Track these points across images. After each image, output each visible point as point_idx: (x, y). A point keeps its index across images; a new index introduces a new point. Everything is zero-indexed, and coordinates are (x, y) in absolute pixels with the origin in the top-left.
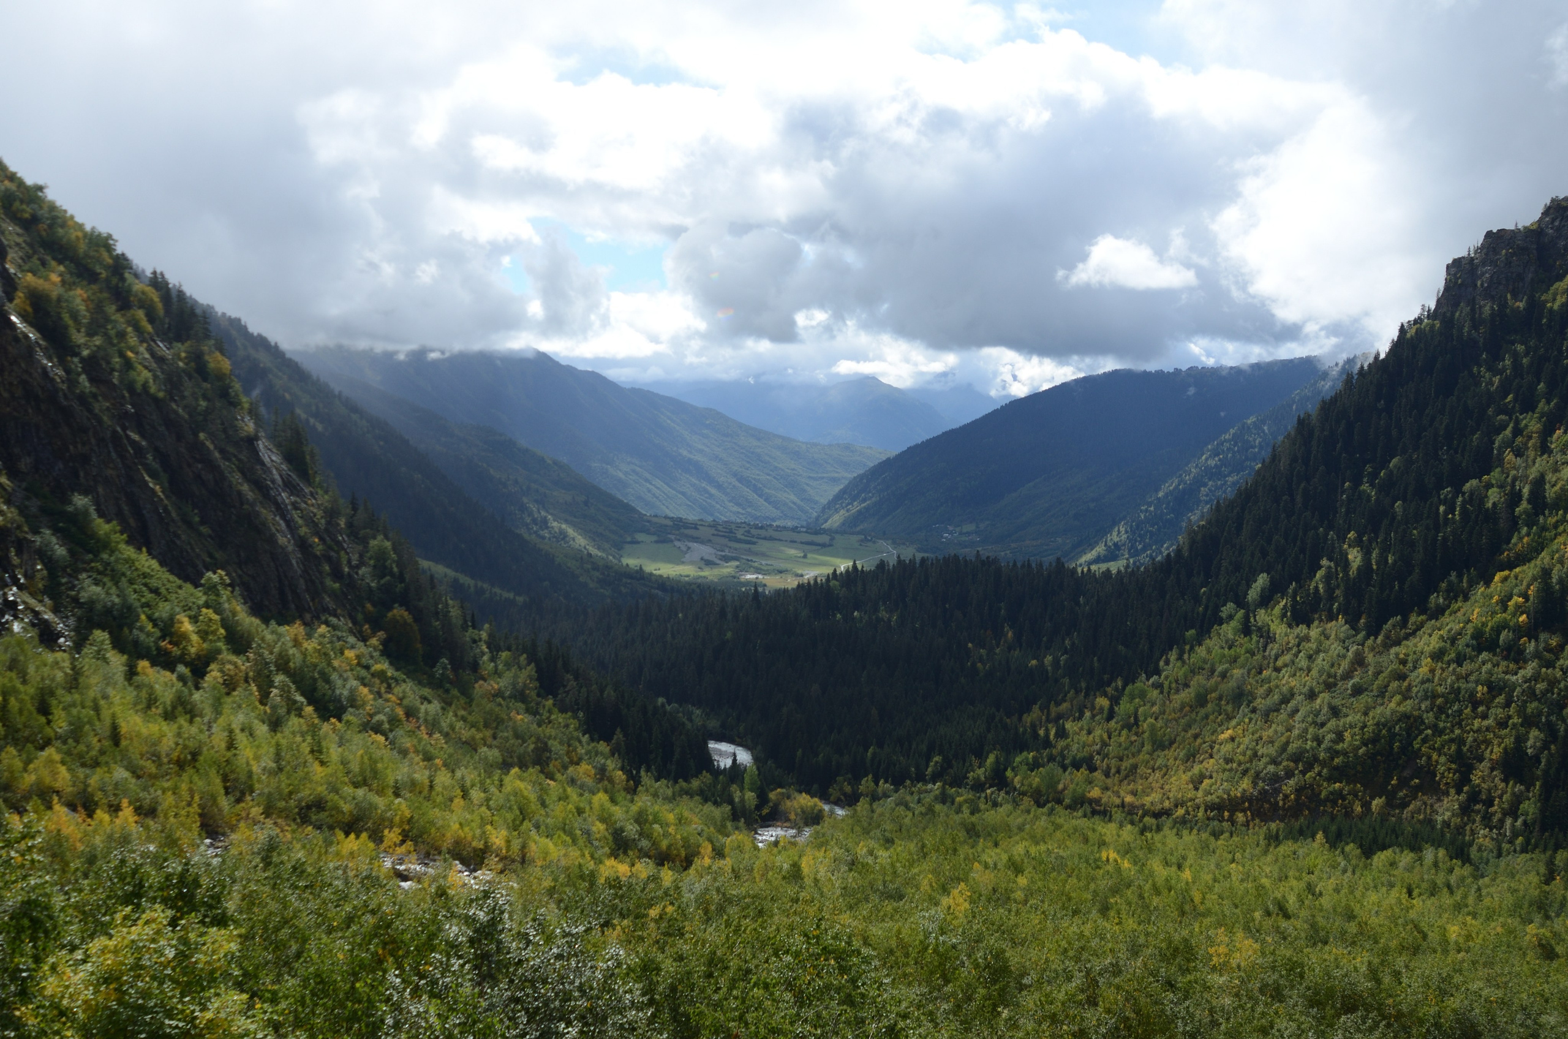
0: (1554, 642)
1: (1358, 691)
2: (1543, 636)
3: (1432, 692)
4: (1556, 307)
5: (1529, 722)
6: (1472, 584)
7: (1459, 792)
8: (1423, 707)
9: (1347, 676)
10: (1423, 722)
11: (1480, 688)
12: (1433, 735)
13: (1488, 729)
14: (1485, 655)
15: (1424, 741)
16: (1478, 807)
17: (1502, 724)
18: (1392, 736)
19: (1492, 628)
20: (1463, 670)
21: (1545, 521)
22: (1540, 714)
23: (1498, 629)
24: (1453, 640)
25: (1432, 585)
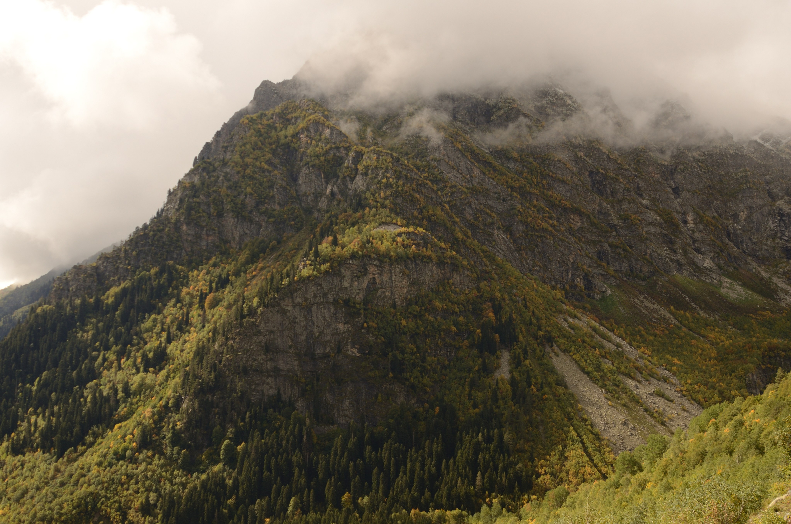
0: (150, 453)
1: (63, 484)
2: (145, 451)
3: (102, 480)
4: (109, 302)
5: (148, 490)
6: (104, 431)
8: (99, 488)
9: (54, 477)
10: (100, 495)
11: (123, 477)
12: (106, 500)
13: (130, 494)
14: (121, 462)
15: (102, 504)
17: (137, 492)
18: (87, 504)
19: (122, 450)
20: (112, 470)
21: (132, 400)
22: (151, 486)
23: (125, 450)
24: (105, 456)
25: (84, 433)
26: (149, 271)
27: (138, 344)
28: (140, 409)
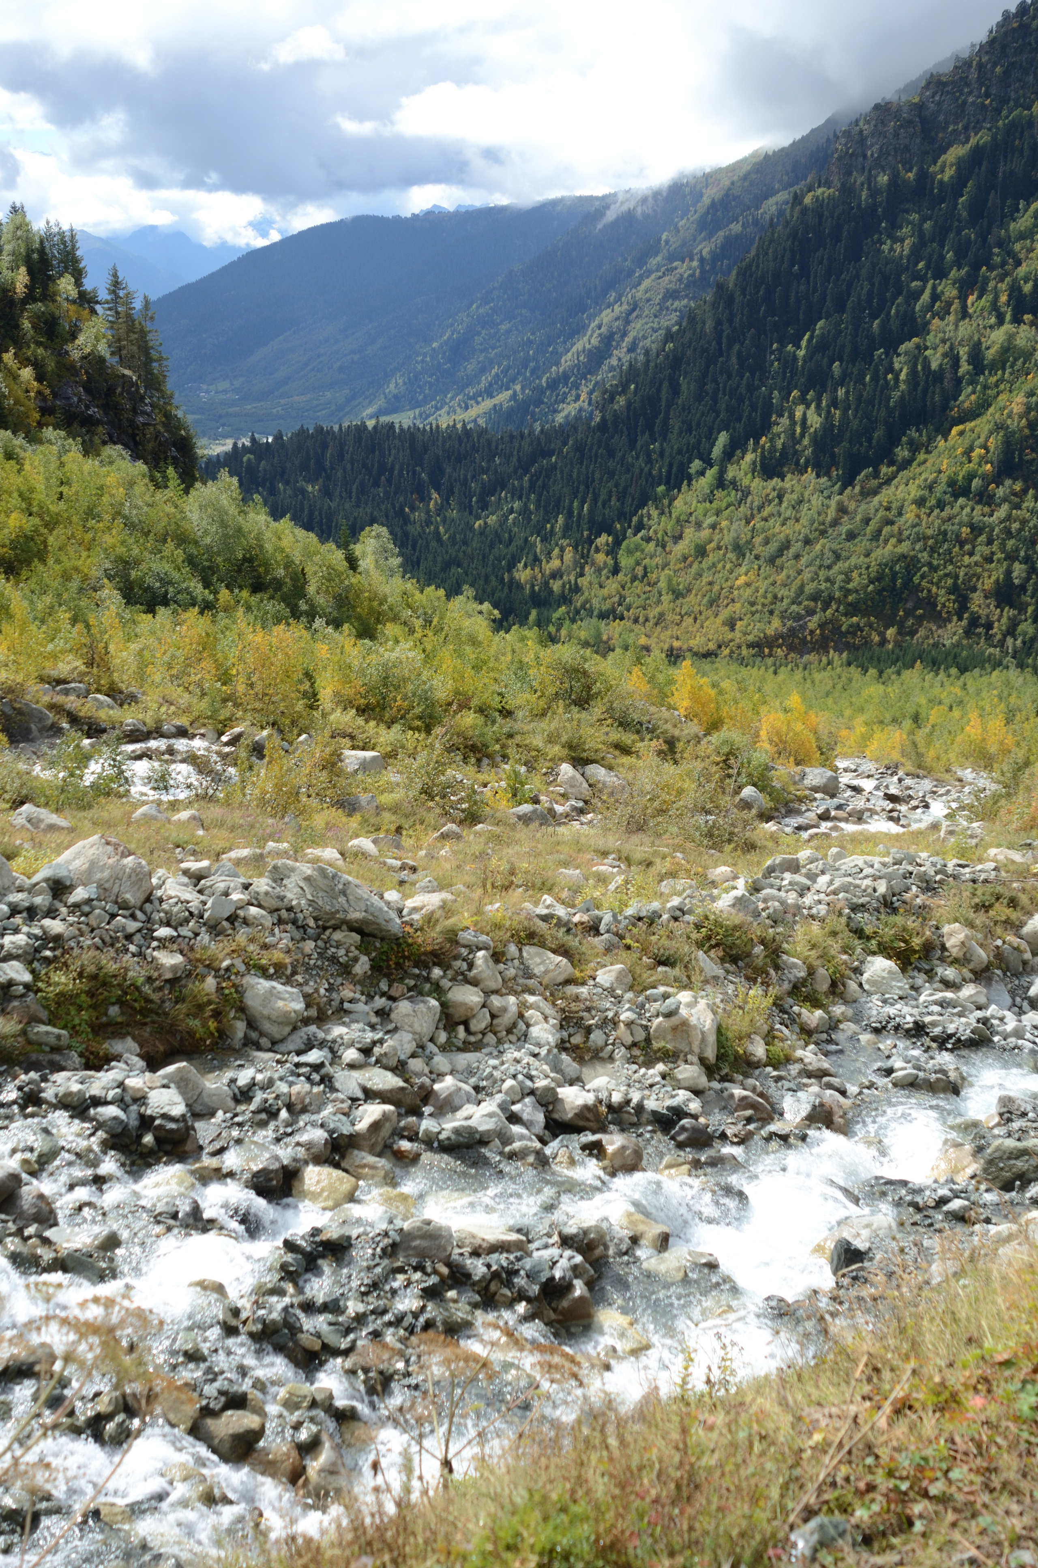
0: (1018, 487)
1: (851, 536)
2: (1008, 482)
3: (923, 534)
4: (946, 179)
5: (1011, 557)
6: (931, 439)
7: (960, 619)
8: (917, 547)
9: (835, 523)
10: (919, 561)
11: (964, 529)
12: (929, 572)
13: (976, 564)
14: (961, 501)
15: (923, 577)
16: (978, 630)
17: (989, 559)
18: (894, 575)
19: (963, 477)
20: (944, 515)
21: (986, 380)
22: (1017, 550)
23: (970, 477)
24: (931, 488)
25: (893, 440)
26: (1029, 108)
27: (1003, 264)
28: (1003, 397)
